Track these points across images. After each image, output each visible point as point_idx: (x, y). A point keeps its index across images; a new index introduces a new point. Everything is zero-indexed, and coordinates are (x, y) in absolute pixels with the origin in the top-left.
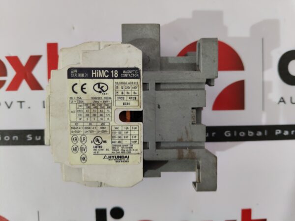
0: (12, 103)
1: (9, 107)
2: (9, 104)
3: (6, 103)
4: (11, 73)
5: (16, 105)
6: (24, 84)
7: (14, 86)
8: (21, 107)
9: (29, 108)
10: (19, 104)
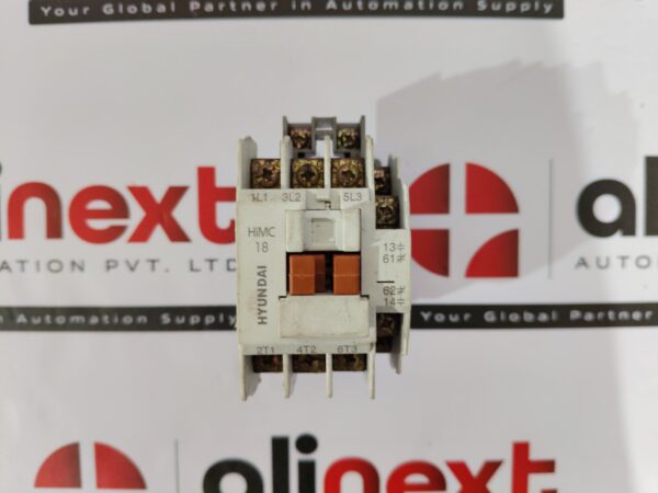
0: (137, 263)
1: (132, 269)
2: (132, 263)
3: (127, 262)
4: (137, 214)
5: (144, 267)
6: (159, 233)
7: (142, 235)
8: (153, 268)
9: (167, 271)
10: (150, 264)
